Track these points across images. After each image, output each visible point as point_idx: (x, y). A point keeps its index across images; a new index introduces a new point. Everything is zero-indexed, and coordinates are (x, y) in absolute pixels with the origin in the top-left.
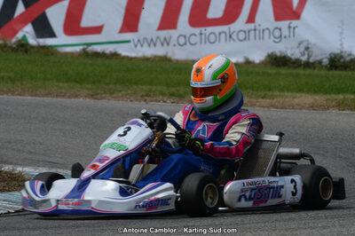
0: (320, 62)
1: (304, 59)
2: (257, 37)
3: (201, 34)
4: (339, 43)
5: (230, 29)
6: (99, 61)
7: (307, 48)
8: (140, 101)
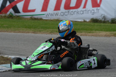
0: (108, 21)
1: (103, 20)
2: (87, 13)
3: (68, 12)
4: (114, 15)
5: (77, 10)
6: (36, 21)
7: (104, 17)
8: (49, 34)
